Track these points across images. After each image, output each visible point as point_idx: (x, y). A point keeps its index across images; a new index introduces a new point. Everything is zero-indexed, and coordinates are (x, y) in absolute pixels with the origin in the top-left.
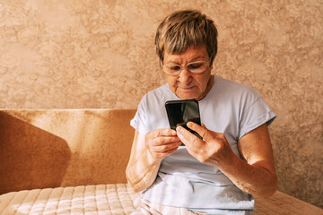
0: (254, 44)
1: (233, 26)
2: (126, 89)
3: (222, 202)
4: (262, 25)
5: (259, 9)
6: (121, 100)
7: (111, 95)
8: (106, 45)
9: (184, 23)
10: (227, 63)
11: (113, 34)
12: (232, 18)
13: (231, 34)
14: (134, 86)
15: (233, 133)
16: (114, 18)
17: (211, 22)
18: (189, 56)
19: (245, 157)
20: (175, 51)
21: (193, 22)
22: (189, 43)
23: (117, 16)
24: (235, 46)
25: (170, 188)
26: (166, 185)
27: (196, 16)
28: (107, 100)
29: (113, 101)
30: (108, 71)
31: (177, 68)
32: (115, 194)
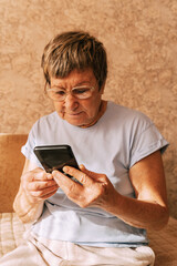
0: (162, 70)
1: (141, 51)
2: (29, 113)
3: (110, 235)
4: (170, 51)
5: (167, 35)
6: (23, 124)
7: (12, 119)
8: (8, 66)
9: (67, 45)
10: (134, 88)
11: (16, 55)
12: (141, 43)
13: (139, 59)
14: (37, 110)
15: (123, 162)
16: (17, 39)
17: (100, 44)
18: (73, 80)
19: (136, 187)
20: (58, 75)
21: (77, 44)
22: (72, 67)
23: (20, 37)
24: (142, 72)
25: (57, 220)
26: (54, 218)
27: (82, 38)
28: (8, 124)
29: (15, 126)
30: (9, 93)
31: (62, 93)
32: (9, 223)
